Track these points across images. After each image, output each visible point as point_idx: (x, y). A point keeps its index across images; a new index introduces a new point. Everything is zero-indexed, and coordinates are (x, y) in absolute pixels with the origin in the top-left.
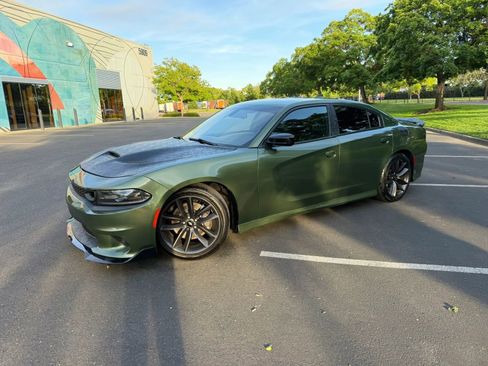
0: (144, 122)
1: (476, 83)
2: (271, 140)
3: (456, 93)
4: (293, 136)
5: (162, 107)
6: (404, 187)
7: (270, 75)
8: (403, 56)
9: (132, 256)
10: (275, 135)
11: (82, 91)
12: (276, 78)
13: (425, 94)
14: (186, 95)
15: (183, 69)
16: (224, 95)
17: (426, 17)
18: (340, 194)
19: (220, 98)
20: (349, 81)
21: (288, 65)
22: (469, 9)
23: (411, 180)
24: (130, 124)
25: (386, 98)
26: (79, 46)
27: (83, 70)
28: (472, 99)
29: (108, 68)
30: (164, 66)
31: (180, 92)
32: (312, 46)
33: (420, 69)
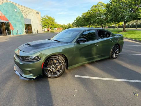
0: (38, 34)
1: (134, 24)
3: (128, 27)
5: (43, 29)
6: (117, 55)
7: (75, 21)
8: (114, 16)
9: (35, 77)
11: (19, 25)
13: (119, 27)
14: (51, 26)
15: (50, 18)
16: (62, 26)
17: (121, 4)
18: (99, 57)
20: (98, 23)
21: (80, 18)
22: (133, 2)
23: (119, 53)
25: (108, 28)
26: (19, 11)
27: (20, 18)
29: (27, 18)
30: (44, 17)
31: (49, 25)
32: (87, 12)
33: (119, 20)
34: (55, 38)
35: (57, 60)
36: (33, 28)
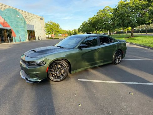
0: (42, 41)
1: (144, 29)
2: (81, 46)
3: (138, 32)
4: (87, 45)
5: (47, 36)
6: (120, 60)
7: (81, 26)
8: (121, 21)
9: (40, 81)
10: (82, 45)
11: (22, 31)
12: (83, 27)
13: (128, 32)
14: (55, 32)
15: (54, 25)
16: (67, 32)
17: (128, 9)
18: (101, 62)
19: (66, 33)
20: (105, 28)
21: (86, 23)
22: (140, 7)
23: (122, 58)
24: (37, 41)
25: (116, 33)
26: (21, 17)
27: (22, 24)
29: (30, 24)
30: (48, 23)
31: (53, 31)
32: (94, 17)
33: (126, 25)
34: (59, 44)
35: (61, 65)
36: (36, 35)
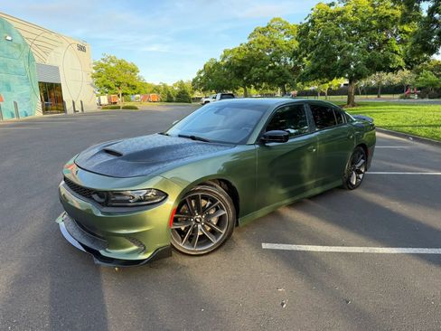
0: (84, 115)
7: (200, 72)
8: (322, 60)
11: (21, 84)
12: (207, 76)
14: (124, 89)
16: (156, 89)
19: (152, 92)
20: (273, 81)
21: (217, 64)
22: (374, 22)
24: (71, 116)
26: (18, 39)
27: (23, 64)
28: (369, 96)
29: (47, 63)
30: (103, 62)
33: (338, 71)
36: (67, 96)
